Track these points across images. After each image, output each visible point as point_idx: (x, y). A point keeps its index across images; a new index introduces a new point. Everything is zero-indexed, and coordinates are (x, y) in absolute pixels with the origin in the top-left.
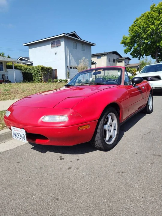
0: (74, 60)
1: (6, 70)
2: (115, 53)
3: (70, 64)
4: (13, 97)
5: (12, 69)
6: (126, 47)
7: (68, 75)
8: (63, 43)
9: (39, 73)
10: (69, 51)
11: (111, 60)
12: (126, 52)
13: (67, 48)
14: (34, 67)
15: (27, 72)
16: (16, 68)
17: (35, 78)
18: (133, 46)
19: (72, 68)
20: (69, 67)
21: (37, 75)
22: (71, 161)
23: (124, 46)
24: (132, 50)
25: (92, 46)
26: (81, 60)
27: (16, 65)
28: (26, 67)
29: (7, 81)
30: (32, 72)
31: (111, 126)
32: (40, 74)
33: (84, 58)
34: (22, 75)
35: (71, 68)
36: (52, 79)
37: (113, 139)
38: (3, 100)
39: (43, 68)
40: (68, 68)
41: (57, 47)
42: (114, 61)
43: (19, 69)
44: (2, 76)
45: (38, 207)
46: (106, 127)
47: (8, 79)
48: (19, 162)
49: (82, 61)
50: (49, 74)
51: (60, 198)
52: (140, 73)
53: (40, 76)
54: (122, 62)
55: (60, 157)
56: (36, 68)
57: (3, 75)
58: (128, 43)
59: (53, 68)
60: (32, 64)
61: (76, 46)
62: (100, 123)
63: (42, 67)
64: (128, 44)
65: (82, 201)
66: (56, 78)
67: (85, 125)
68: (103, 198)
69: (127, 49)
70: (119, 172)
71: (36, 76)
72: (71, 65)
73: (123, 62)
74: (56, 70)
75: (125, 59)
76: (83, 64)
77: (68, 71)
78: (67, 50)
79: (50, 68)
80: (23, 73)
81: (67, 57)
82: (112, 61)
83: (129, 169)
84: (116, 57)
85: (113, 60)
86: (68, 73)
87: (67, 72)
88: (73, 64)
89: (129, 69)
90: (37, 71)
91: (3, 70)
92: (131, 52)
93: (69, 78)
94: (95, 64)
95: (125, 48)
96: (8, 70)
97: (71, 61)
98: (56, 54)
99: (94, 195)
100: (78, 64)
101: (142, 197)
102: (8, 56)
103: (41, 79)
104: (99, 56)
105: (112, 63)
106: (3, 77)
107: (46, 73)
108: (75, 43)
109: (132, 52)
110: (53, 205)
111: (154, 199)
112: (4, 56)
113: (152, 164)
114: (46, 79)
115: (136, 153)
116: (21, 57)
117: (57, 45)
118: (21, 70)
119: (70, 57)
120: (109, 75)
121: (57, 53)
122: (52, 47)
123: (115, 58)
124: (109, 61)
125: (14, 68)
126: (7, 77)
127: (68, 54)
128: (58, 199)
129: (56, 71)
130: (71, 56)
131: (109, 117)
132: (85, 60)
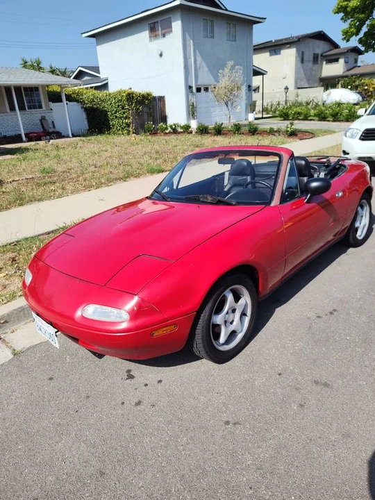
0: (207, 69)
1: (47, 106)
2: (321, 36)
3: (196, 81)
4: (60, 191)
5: (61, 101)
6: (349, 21)
7: (192, 111)
8: (177, 25)
9: (123, 108)
10: (194, 45)
11: (309, 56)
12: (347, 35)
13: (188, 37)
14: (110, 94)
15: (95, 106)
16: (69, 98)
17: (115, 122)
18: (368, 18)
19: (202, 90)
20: (194, 90)
21: (117, 115)
22: (146, 385)
23: (342, 19)
24: (365, 29)
25: (254, 26)
26: (223, 70)
27: (70, 90)
28: (92, 95)
29: (54, 132)
30: (107, 106)
31: (234, 311)
32: (124, 113)
33: (230, 63)
34: (84, 116)
35: (199, 90)
36: (154, 124)
37: (240, 337)
38: (39, 200)
39: (130, 96)
40: (192, 92)
41: (164, 36)
42: (316, 59)
43: (77, 101)
44: (41, 120)
45: (68, 487)
46: (218, 319)
47: (54, 127)
48: (51, 379)
49: (226, 70)
50: (145, 109)
51: (107, 472)
52: (368, 112)
53: (126, 117)
54: (337, 60)
55: (129, 371)
56: (114, 96)
57: (43, 119)
58: (355, 10)
59: (156, 94)
60: (105, 86)
61: (212, 31)
62: (202, 315)
63: (129, 94)
64: (355, 12)
65: (141, 484)
66: (164, 119)
67: (165, 327)
68: (181, 480)
69: (350, 28)
70: (227, 423)
71: (116, 117)
72: (199, 83)
73: (340, 60)
74: (162, 99)
75: (348, 52)
76: (229, 81)
77: (193, 100)
78: (188, 43)
79: (149, 95)
80: (86, 110)
81: (189, 63)
82: (312, 59)
83: (250, 414)
84: (320, 47)
85: (314, 58)
86: (193, 106)
87: (190, 103)
88: (206, 78)
89: (354, 82)
90: (119, 106)
91: (40, 107)
92: (361, 35)
93: (194, 118)
94: (263, 74)
95: (346, 26)
96: (52, 105)
97: (200, 74)
98: (161, 55)
99: (166, 472)
100: (217, 80)
101: (251, 488)
102: (51, 68)
103: (128, 125)
104: (274, 47)
105: (310, 65)
106: (42, 124)
107: (138, 109)
108: (209, 24)
109: (365, 33)
110: (93, 487)
111: (270, 493)
112: (41, 68)
113: (301, 406)
114: (141, 124)
115: (280, 374)
116: (80, 68)
117: (164, 31)
118: (82, 103)
119: (198, 62)
120: (300, 99)
121: (164, 54)
122: (150, 37)
123: (319, 51)
124: (302, 61)
125: (64, 98)
126: (53, 122)
127: (190, 54)
128: (102, 474)
129: (164, 102)
130: (199, 59)
131: (227, 295)
132: (233, 68)
